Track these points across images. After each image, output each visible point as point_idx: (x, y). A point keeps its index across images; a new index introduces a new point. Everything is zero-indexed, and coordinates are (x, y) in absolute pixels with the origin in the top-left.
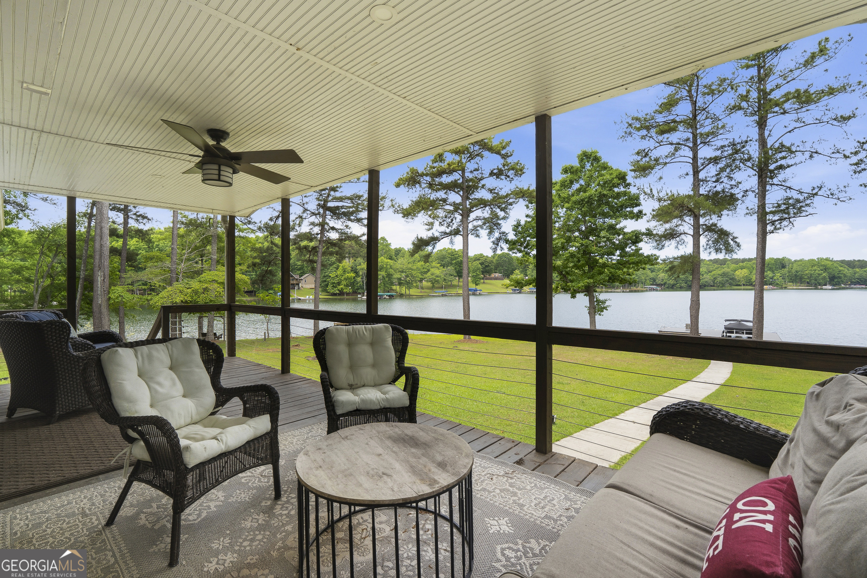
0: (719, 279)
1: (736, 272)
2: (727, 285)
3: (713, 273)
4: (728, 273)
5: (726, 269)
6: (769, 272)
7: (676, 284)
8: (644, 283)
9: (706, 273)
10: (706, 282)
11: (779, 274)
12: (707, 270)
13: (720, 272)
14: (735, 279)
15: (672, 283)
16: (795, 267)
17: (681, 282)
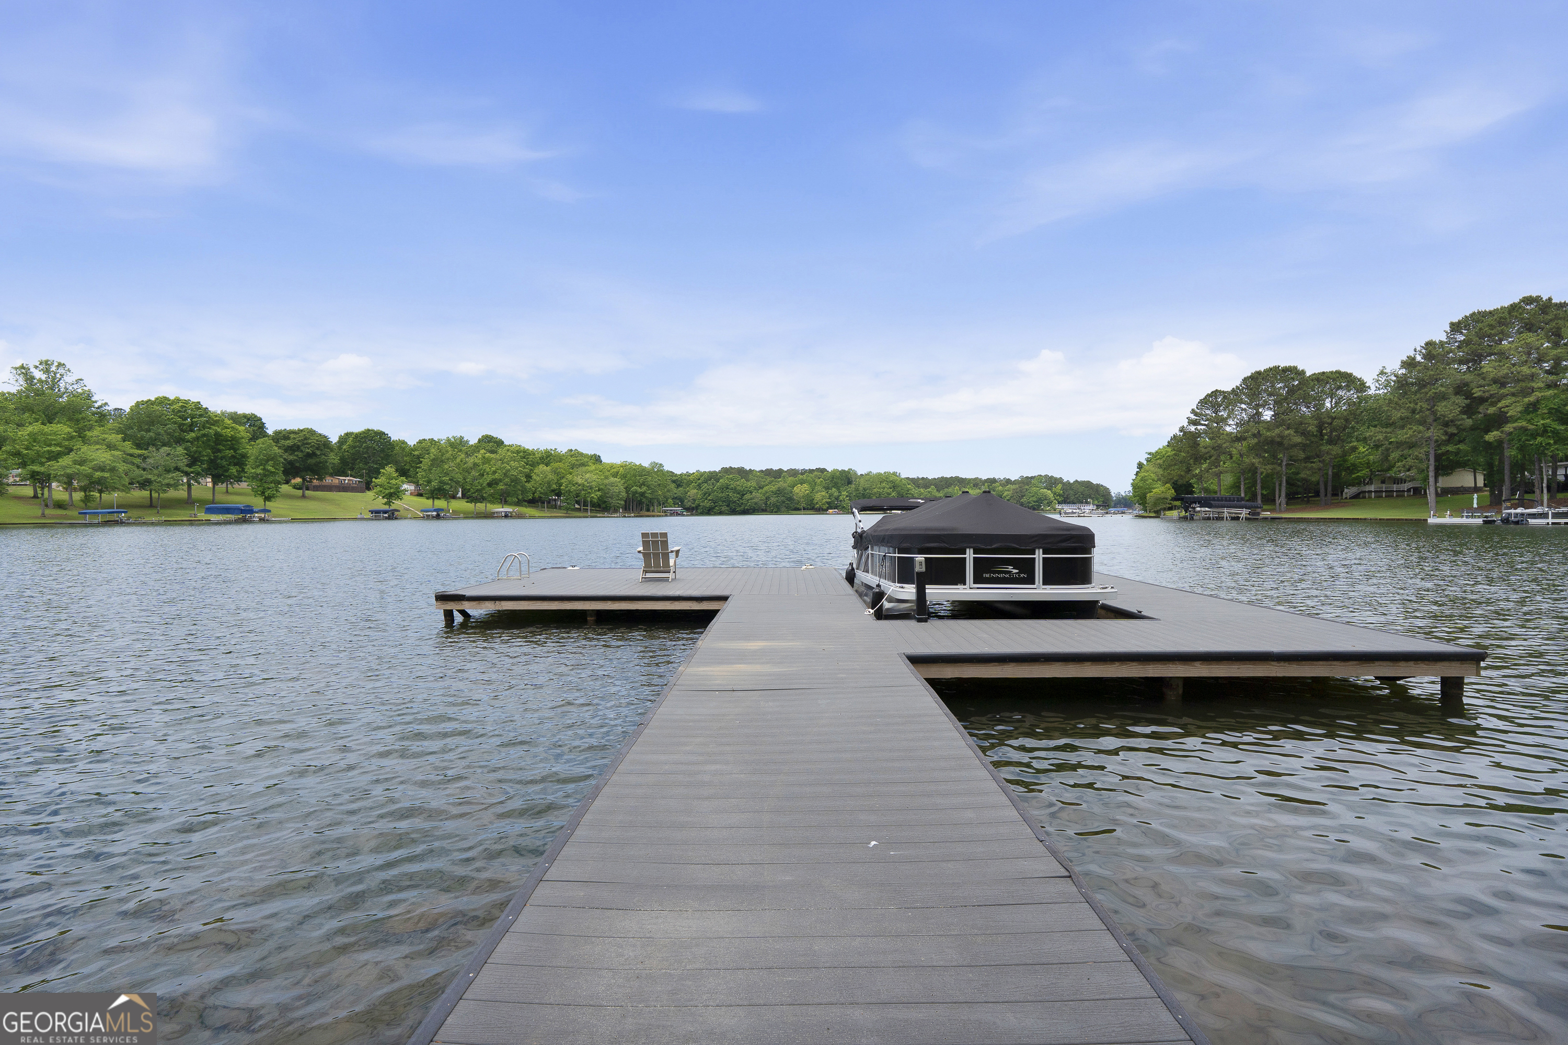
0: (773, 500)
1: (795, 488)
2: (783, 509)
3: (766, 488)
4: (784, 489)
5: (781, 484)
6: (834, 489)
7: (714, 508)
8: (664, 504)
9: (755, 489)
10: (756, 504)
11: (845, 493)
12: (758, 484)
13: (774, 488)
14: (794, 500)
15: (708, 505)
16: (863, 483)
17: (721, 503)
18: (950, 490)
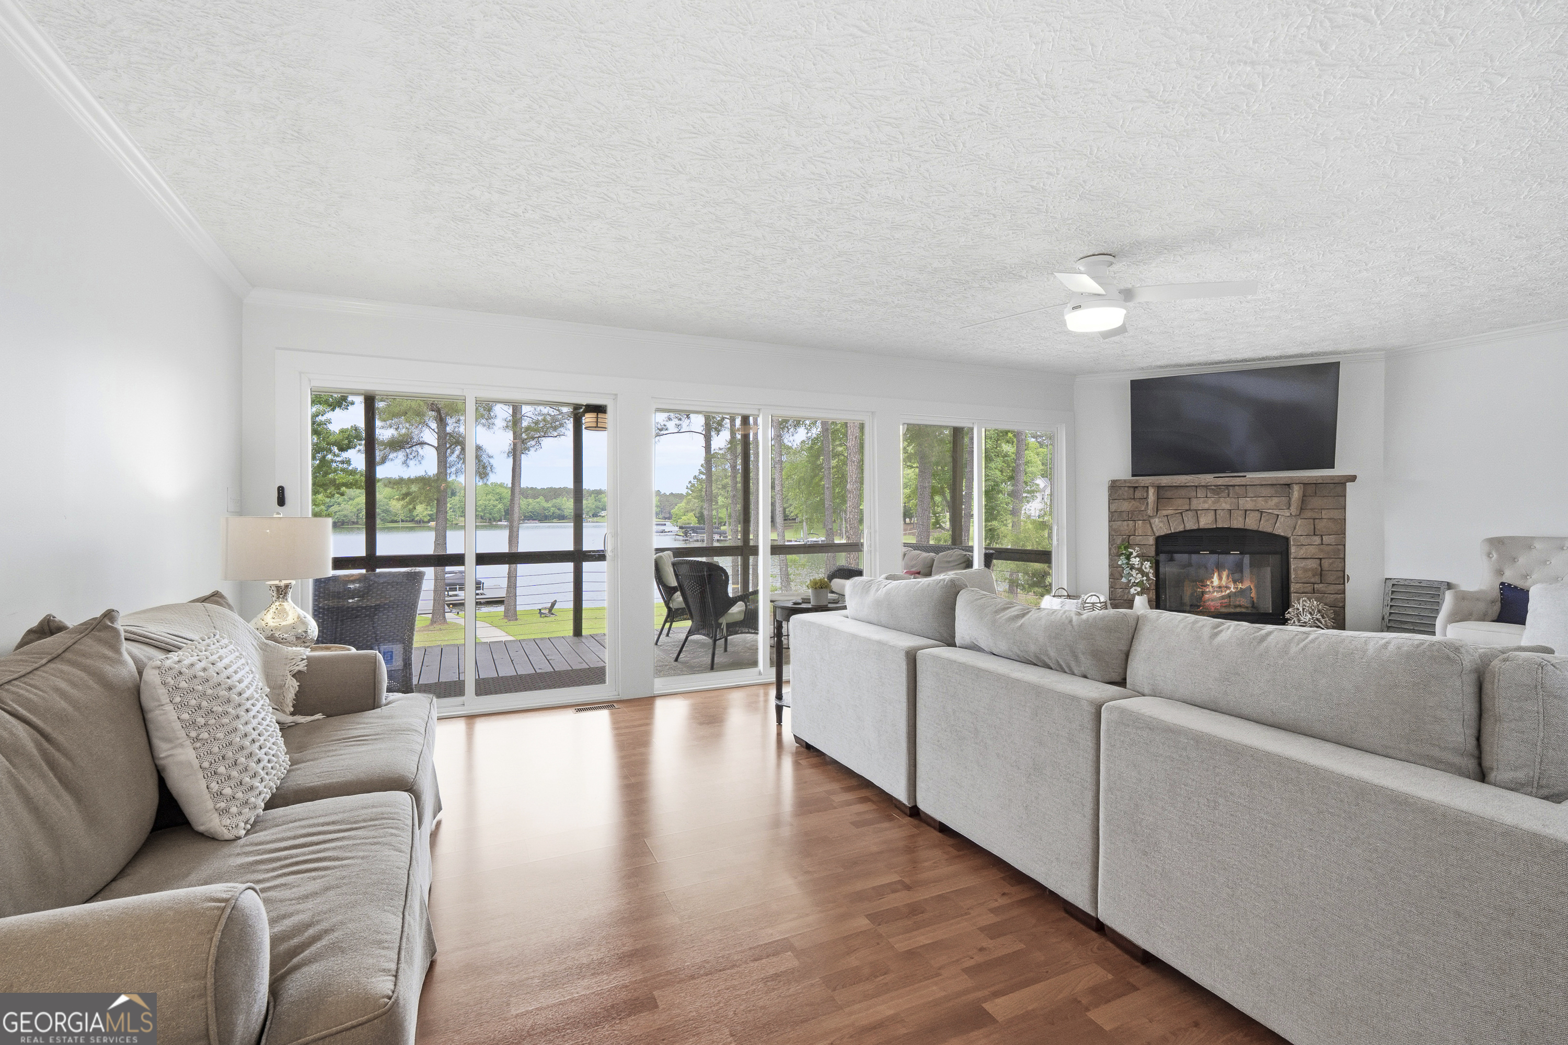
18: (558, 501)
